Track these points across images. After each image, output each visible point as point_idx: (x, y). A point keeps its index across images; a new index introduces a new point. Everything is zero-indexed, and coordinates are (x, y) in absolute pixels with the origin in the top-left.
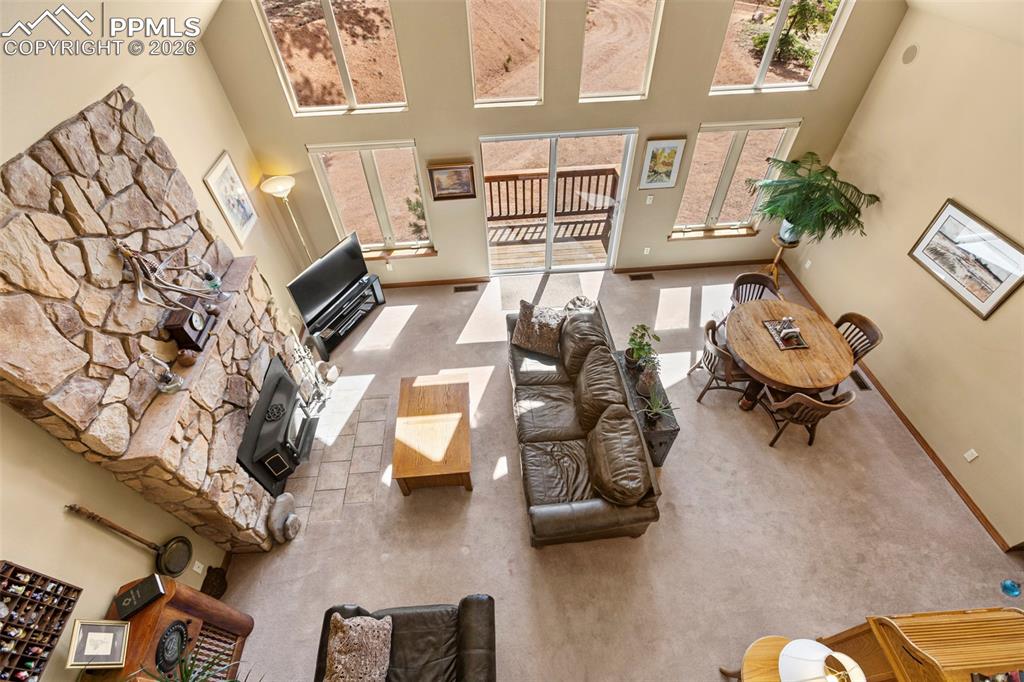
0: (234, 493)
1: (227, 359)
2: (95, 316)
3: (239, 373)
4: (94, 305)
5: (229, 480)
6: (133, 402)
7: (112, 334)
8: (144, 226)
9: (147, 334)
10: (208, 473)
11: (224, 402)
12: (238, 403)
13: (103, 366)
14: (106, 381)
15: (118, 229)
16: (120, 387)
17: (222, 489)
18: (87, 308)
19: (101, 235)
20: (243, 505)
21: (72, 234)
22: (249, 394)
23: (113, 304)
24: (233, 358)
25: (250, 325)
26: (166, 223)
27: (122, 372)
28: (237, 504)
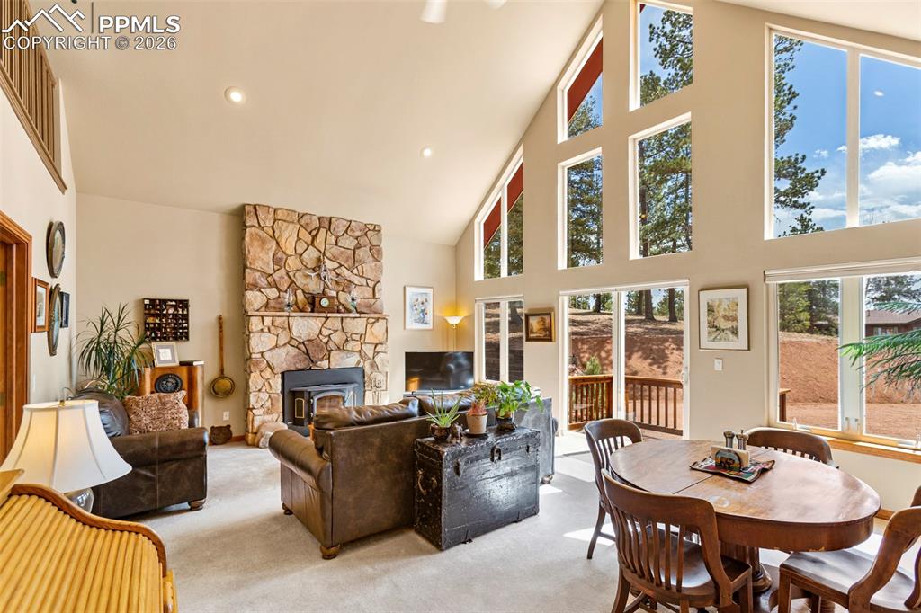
0: (264, 384)
1: (326, 332)
2: (289, 267)
3: (326, 344)
4: (293, 263)
5: (267, 373)
6: (272, 304)
7: (290, 277)
8: (342, 263)
9: (304, 292)
10: (262, 353)
11: (303, 343)
12: (310, 352)
13: (274, 280)
14: (270, 285)
15: (328, 254)
16: (273, 293)
17: (261, 371)
18: (289, 261)
19: (320, 251)
20: (261, 395)
21: (310, 242)
22: (322, 360)
23: (300, 270)
24: (329, 336)
25: (357, 337)
26: (355, 271)
27: (279, 290)
28: (260, 391)
